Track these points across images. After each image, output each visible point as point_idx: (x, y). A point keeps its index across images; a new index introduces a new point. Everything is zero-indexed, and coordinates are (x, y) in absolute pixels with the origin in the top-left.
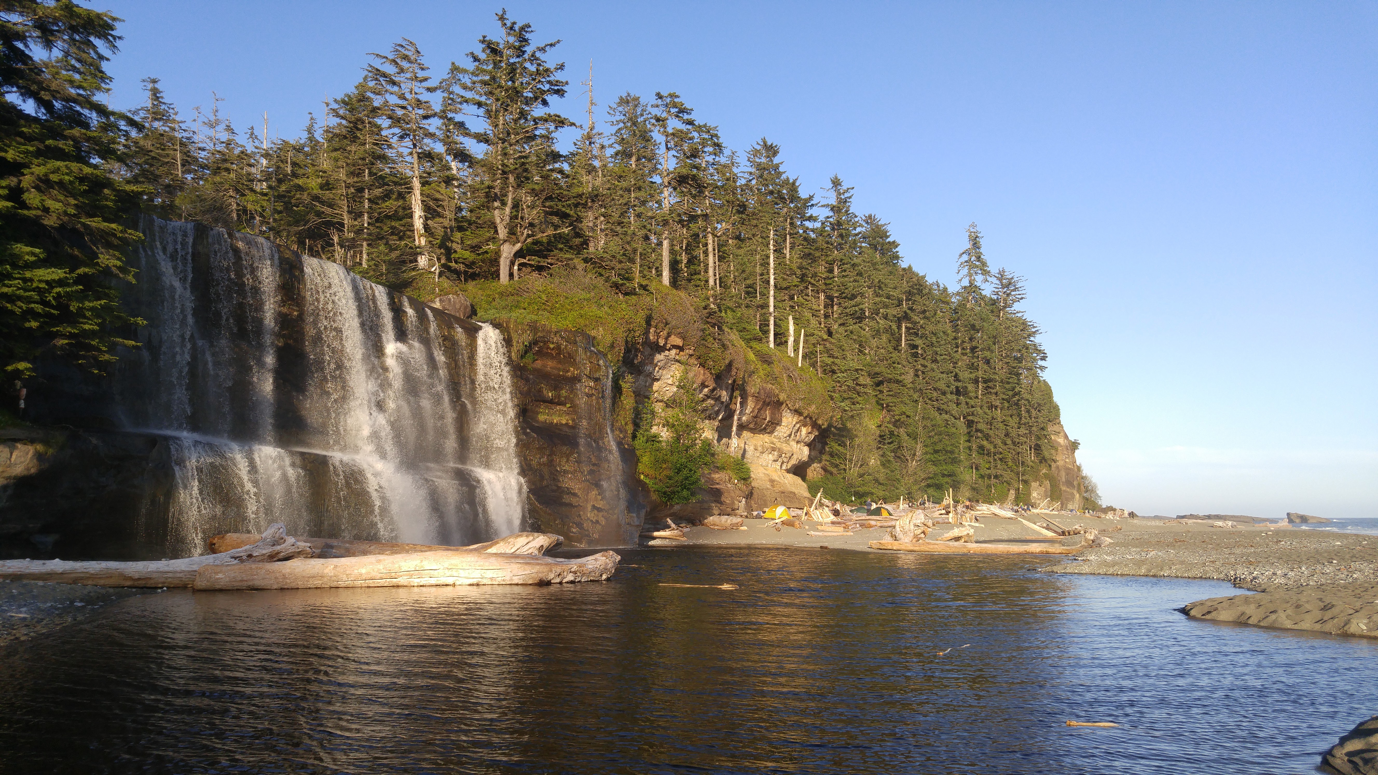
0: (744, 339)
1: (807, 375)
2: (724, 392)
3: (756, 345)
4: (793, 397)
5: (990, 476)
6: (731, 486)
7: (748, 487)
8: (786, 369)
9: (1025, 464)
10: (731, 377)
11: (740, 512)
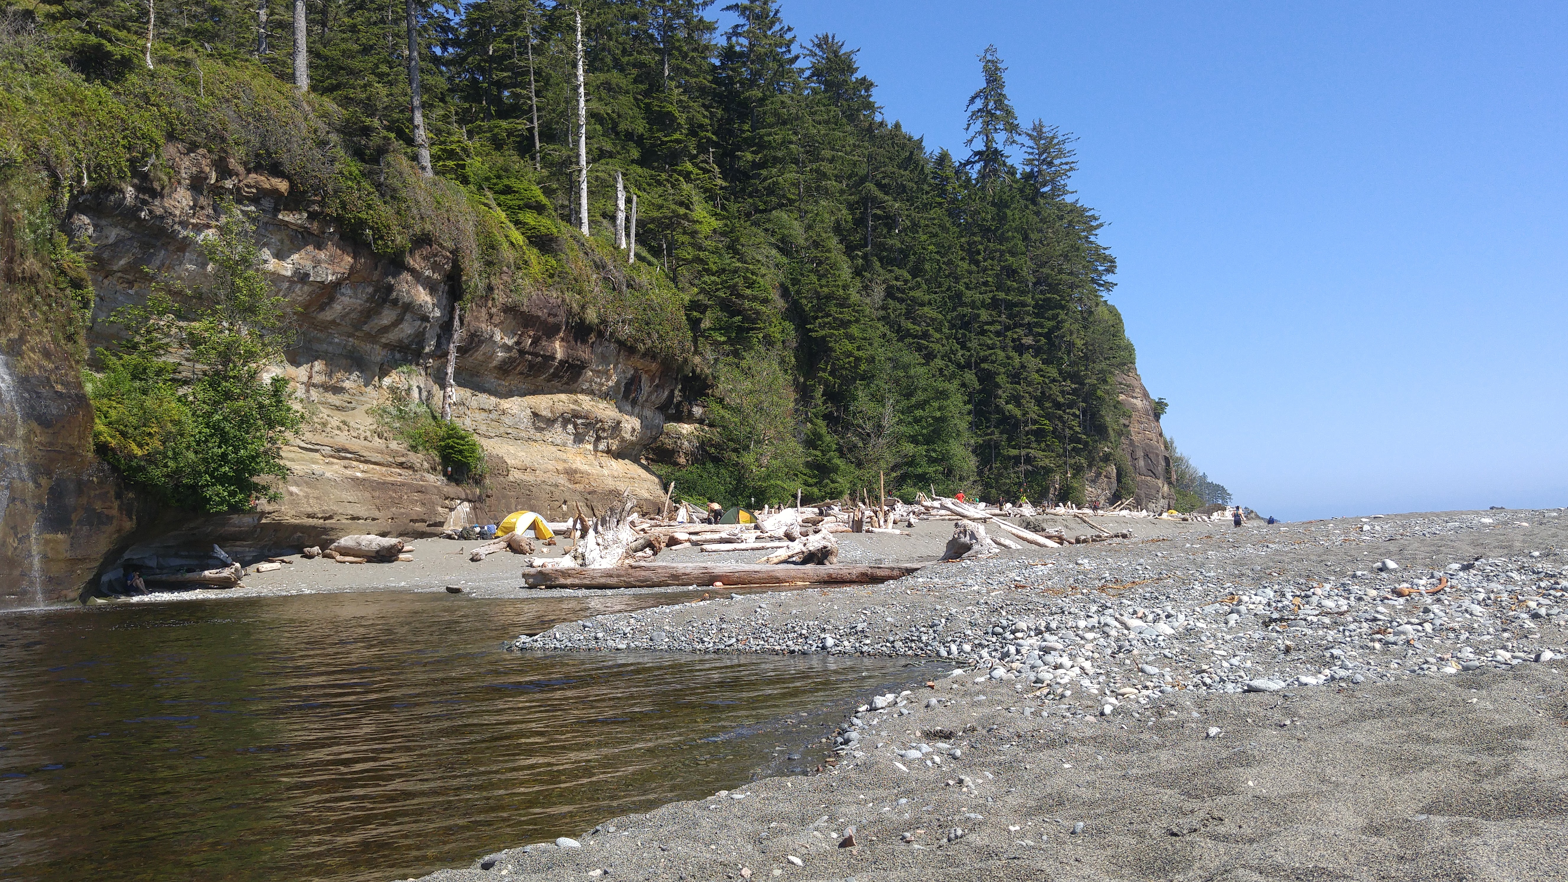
0: (508, 208)
1: (643, 279)
2: (423, 297)
3: (529, 218)
4: (612, 317)
5: (1017, 460)
6: (435, 480)
7: (478, 481)
8: (599, 266)
9: (1075, 439)
10: (435, 267)
11: (448, 529)
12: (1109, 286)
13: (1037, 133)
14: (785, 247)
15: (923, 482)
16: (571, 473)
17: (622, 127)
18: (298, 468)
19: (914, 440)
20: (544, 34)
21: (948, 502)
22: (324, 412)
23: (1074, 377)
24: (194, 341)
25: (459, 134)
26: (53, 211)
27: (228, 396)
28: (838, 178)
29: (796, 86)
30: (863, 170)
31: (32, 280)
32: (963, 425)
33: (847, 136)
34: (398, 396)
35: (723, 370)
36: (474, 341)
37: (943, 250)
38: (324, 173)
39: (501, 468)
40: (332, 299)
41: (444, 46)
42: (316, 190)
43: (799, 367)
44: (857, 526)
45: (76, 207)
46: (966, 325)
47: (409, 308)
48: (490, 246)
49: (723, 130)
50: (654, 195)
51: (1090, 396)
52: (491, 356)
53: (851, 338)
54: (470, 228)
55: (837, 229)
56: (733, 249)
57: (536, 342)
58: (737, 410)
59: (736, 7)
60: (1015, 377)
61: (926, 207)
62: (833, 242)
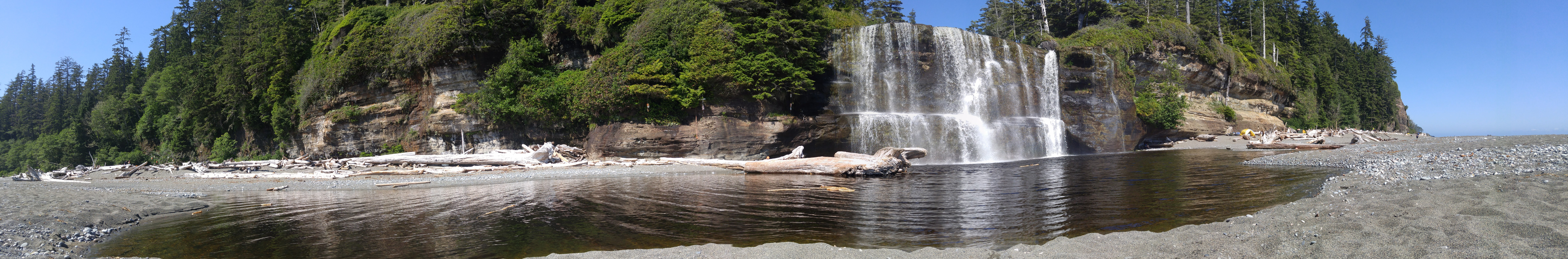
0: (1243, 52)
1: (1280, 70)
2: (1221, 74)
3: (1249, 54)
4: (1271, 80)
5: (1370, 119)
6: (1223, 121)
7: (1234, 121)
8: (1268, 67)
9: (1385, 115)
10: (1224, 67)
11: (1226, 133)
12: (1395, 77)
13: (1378, 38)
14: (1315, 64)
15: (1347, 124)
16: (1260, 119)
17: (1275, 31)
18: (1188, 118)
19: (1345, 114)
20: (1254, 7)
21: (1353, 129)
22: (1195, 104)
23: (1385, 99)
24: (1161, 88)
25: (1230, 33)
26: (1126, 61)
27: (1170, 101)
28: (1328, 48)
29: (1319, 24)
30: (1334, 46)
31: (1121, 77)
32: (1357, 111)
33: (1331, 37)
34: (1214, 100)
35: (1300, 94)
36: (1234, 85)
37: (1354, 67)
38: (1195, 44)
39: (1240, 118)
40: (1197, 76)
41: (1226, 11)
42: (1193, 49)
43: (1318, 94)
44: (1330, 135)
45: (1131, 59)
46: (1359, 86)
47: (1217, 77)
48: (1238, 62)
49: (1301, 33)
50: (1283, 49)
51: (1389, 104)
52: (1238, 89)
53: (1330, 88)
54: (1233, 57)
55: (1328, 61)
56: (1303, 63)
57: (1250, 86)
58: (1303, 104)
59: (1305, 2)
60: (1371, 99)
61: (1350, 56)
62: (1327, 64)
